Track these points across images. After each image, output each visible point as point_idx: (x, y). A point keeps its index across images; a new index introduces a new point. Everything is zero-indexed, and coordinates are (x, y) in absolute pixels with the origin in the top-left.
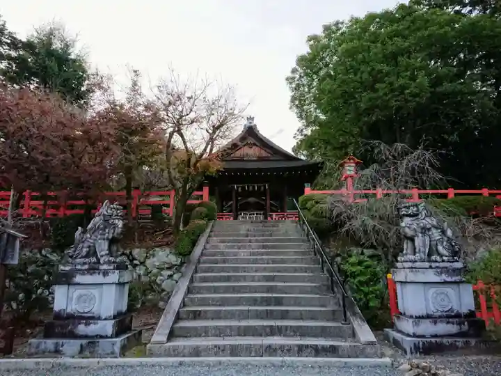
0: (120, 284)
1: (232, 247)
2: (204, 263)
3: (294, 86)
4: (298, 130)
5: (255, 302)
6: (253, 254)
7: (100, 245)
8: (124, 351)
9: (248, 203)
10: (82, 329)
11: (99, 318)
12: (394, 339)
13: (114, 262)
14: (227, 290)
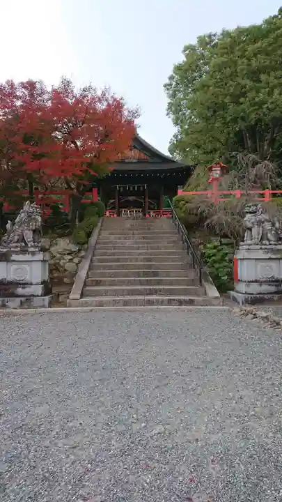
0: (44, 261)
1: (120, 238)
2: (99, 249)
3: (171, 92)
4: (174, 136)
5: (138, 275)
6: (137, 243)
7: (26, 234)
8: (50, 305)
9: (128, 201)
10: (20, 291)
11: (31, 284)
12: (233, 296)
13: (38, 246)
14: (118, 267)
